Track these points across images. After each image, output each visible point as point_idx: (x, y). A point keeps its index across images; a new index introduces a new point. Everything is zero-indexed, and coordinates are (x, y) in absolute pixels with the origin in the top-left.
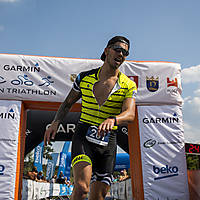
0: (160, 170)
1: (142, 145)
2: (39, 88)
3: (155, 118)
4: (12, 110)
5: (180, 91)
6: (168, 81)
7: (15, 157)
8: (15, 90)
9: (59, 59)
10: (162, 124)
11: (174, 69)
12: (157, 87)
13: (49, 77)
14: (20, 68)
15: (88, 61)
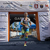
0: (44, 28)
1: (39, 22)
2: (12, 9)
3: (42, 15)
4: (6, 14)
5: (49, 8)
6: (46, 5)
7: (8, 26)
8: (6, 9)
9: (17, 1)
10: (44, 16)
11: (47, 2)
12: (43, 7)
13: (15, 6)
14: (7, 3)
15: (25, 1)
